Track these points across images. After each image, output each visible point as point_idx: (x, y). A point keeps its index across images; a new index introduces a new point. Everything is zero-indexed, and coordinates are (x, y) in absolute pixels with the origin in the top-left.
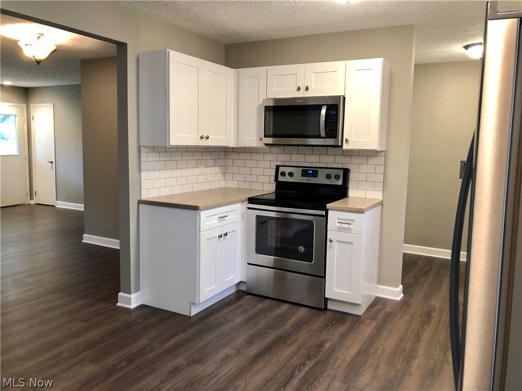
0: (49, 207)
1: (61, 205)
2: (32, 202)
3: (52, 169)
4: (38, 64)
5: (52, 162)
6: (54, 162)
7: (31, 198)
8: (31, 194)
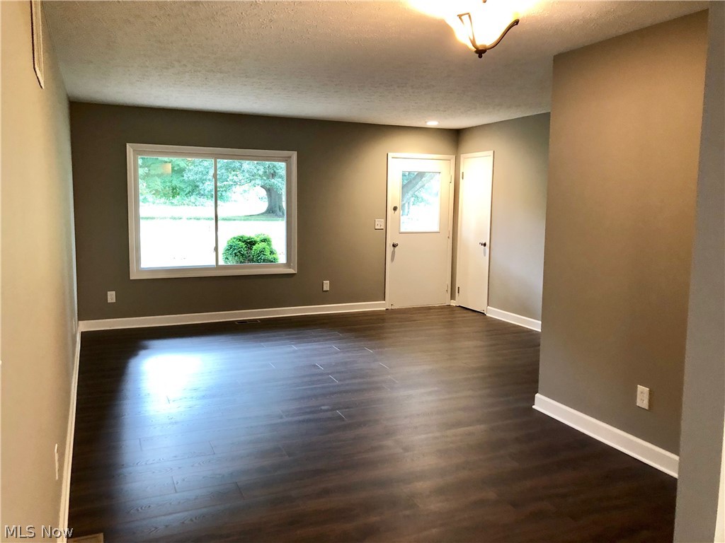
0: (477, 313)
1: (495, 313)
2: (453, 303)
3: (485, 255)
4: (480, 57)
5: (485, 245)
6: (488, 244)
7: (453, 297)
8: (453, 292)
